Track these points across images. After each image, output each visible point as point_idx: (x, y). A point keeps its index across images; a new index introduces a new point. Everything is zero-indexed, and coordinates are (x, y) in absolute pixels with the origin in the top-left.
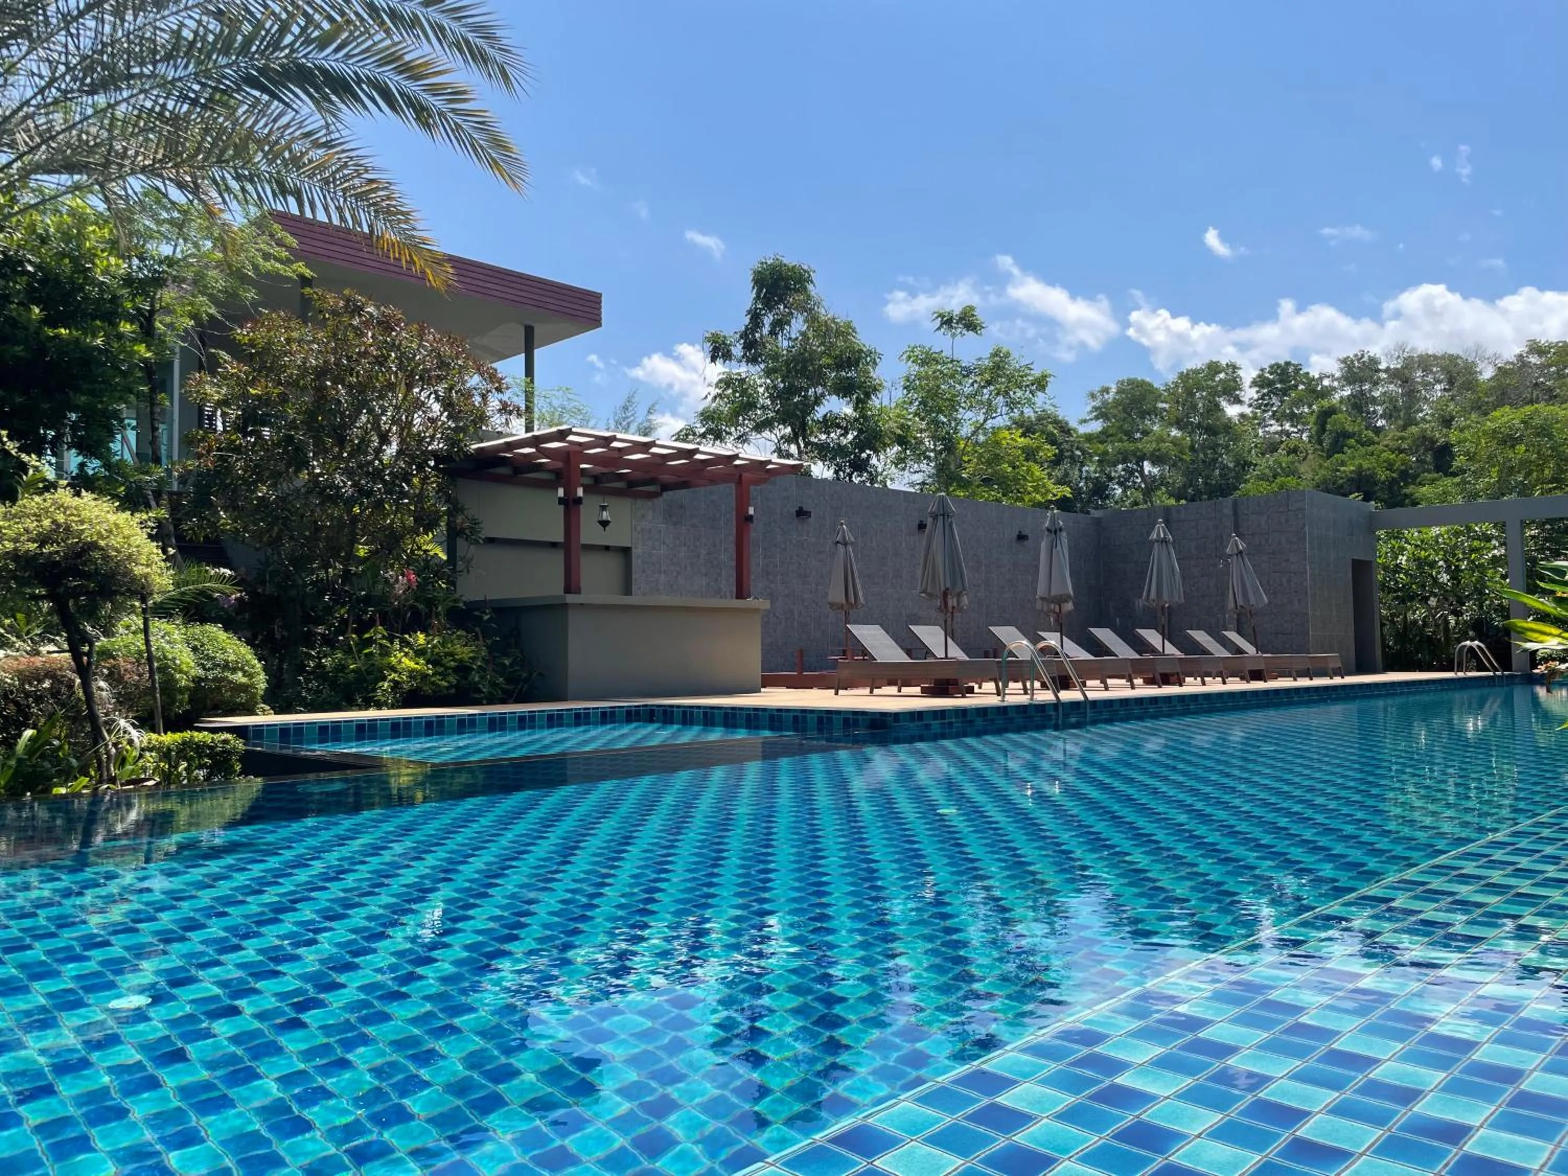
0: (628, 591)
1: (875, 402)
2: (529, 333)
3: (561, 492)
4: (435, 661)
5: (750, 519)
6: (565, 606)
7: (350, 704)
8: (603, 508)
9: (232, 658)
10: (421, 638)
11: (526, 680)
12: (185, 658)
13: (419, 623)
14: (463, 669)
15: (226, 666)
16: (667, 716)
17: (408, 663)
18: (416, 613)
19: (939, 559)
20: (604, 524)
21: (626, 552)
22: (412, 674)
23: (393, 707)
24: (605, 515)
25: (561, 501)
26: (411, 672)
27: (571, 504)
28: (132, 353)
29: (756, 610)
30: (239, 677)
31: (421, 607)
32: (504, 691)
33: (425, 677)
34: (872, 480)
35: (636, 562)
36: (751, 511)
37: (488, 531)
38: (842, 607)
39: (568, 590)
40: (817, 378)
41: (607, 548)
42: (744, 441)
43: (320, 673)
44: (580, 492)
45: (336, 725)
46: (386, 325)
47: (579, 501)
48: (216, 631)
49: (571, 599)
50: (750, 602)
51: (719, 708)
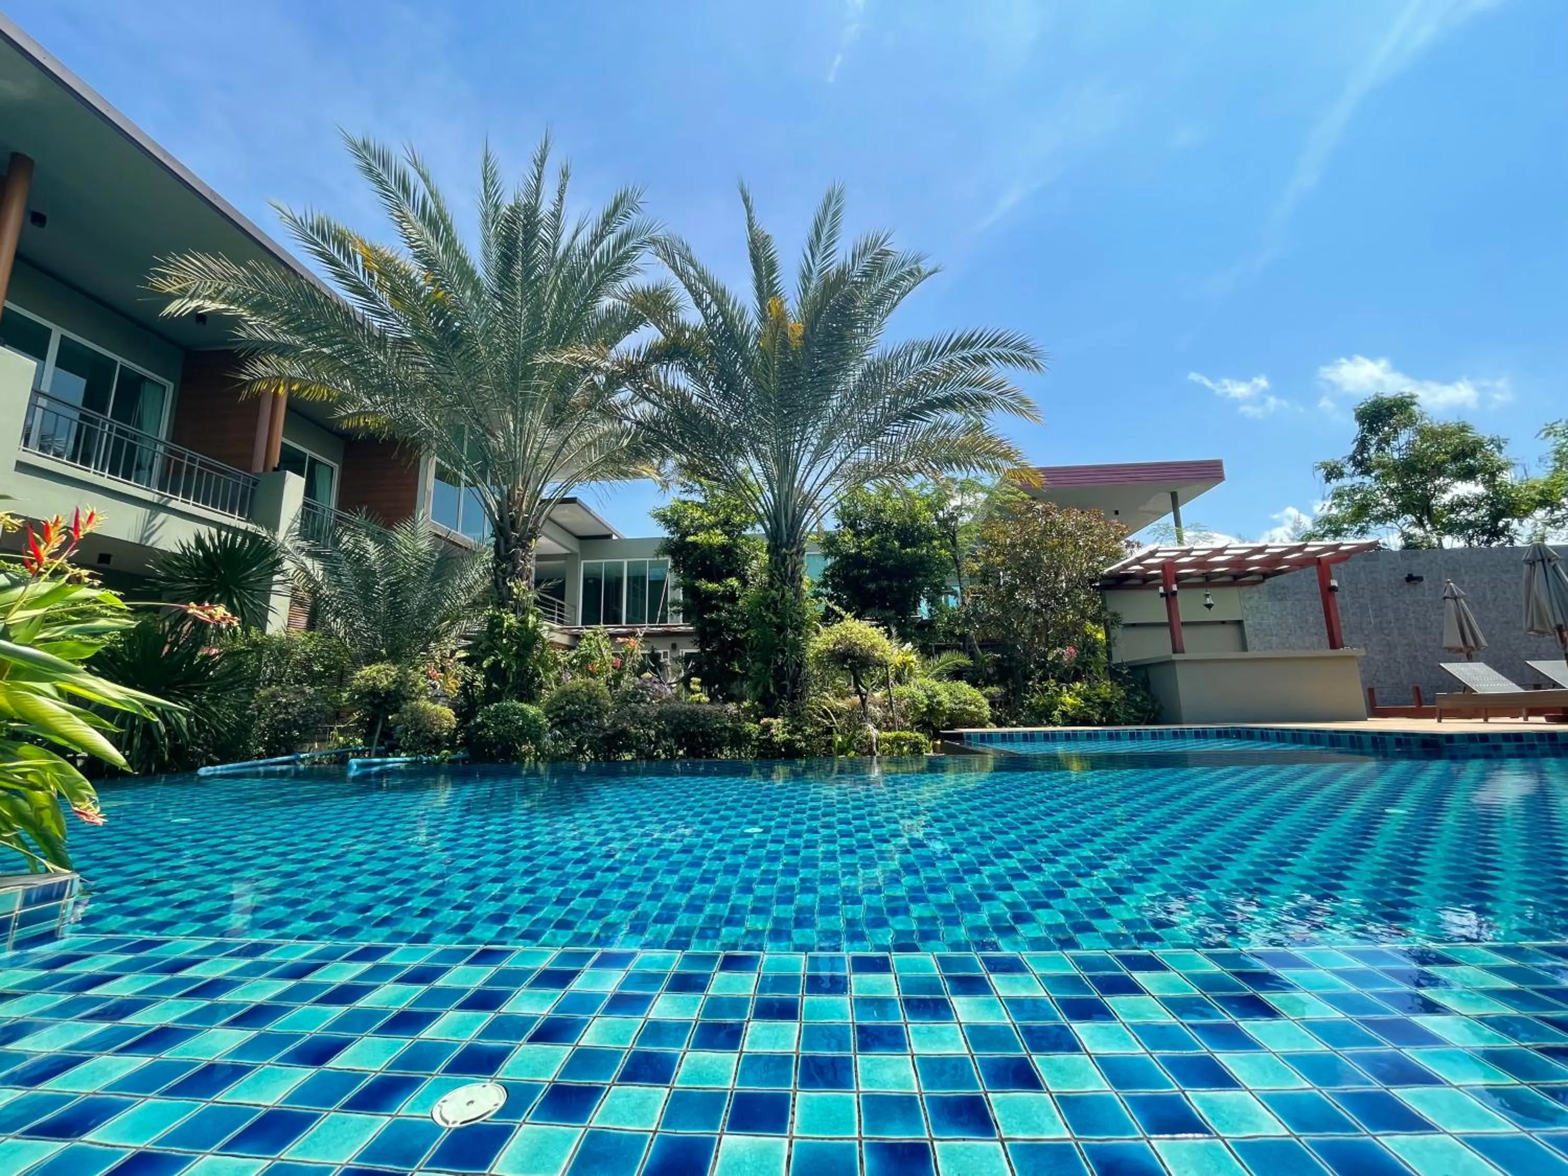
0: (1244, 648)
1: (1507, 477)
2: (1174, 496)
3: (1161, 590)
4: (1087, 699)
5: (1334, 589)
6: (1173, 662)
7: (1041, 724)
8: (1207, 596)
9: (969, 697)
10: (1078, 685)
11: (1152, 711)
12: (944, 697)
13: (1077, 677)
14: (1106, 704)
15: (965, 702)
16: (1249, 735)
17: (1069, 700)
18: (1077, 672)
19: (1544, 600)
20: (1209, 606)
21: (1239, 623)
22: (1074, 707)
23: (1062, 725)
24: (1209, 601)
25: (1162, 595)
26: (1072, 705)
27: (1170, 596)
28: (940, 555)
29: (1352, 657)
30: (972, 708)
31: (1080, 667)
32: (1136, 717)
33: (1081, 708)
34: (1511, 541)
35: (1247, 630)
36: (1334, 583)
37: (1127, 620)
38: (1461, 650)
39: (1175, 652)
40: (1439, 470)
41: (1223, 622)
42: (1364, 532)
43: (1031, 708)
44: (1175, 588)
45: (1032, 733)
46: (1047, 513)
47: (1174, 593)
48: (964, 685)
49: (1176, 657)
50: (1341, 652)
51: (1324, 731)
